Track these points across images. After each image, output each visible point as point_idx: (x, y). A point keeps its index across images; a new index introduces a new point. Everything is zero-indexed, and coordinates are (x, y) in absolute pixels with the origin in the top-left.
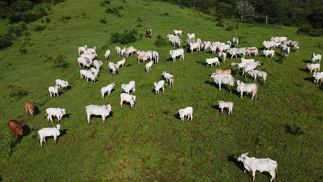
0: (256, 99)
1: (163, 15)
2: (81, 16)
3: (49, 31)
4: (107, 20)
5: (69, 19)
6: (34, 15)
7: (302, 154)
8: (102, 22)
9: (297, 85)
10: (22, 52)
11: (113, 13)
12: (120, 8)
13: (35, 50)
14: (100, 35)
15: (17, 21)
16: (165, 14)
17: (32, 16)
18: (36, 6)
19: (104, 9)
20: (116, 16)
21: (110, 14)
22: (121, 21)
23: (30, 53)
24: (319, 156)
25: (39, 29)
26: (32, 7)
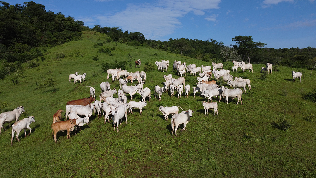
0: (241, 104)
1: (153, 55)
2: (75, 55)
3: (43, 67)
4: (99, 59)
5: (63, 57)
6: (30, 55)
7: (291, 145)
8: (94, 59)
9: (281, 95)
10: (14, 82)
11: (105, 53)
12: (112, 49)
13: (27, 82)
14: (92, 68)
15: (13, 61)
16: (154, 55)
17: (28, 56)
18: (33, 49)
19: (97, 50)
20: (108, 56)
21: (102, 54)
22: (112, 59)
23: (22, 84)
24: (308, 147)
25: (33, 66)
26: (30, 50)
